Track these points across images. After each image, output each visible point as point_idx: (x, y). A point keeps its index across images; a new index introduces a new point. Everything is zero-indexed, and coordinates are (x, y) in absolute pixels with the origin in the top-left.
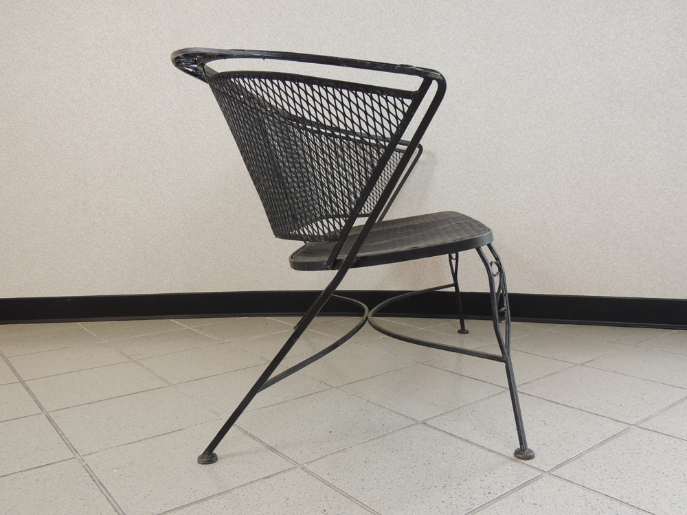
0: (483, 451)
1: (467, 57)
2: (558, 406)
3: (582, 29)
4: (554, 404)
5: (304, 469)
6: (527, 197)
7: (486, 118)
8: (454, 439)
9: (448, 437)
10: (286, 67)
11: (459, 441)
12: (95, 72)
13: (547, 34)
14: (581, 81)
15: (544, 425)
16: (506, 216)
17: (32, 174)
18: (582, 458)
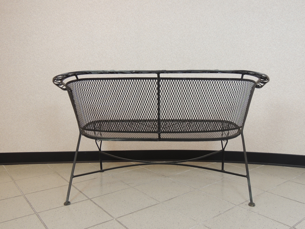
1: (271, 49)
6: (297, 112)
7: (279, 76)
10: (187, 50)
12: (101, 51)
16: (286, 120)
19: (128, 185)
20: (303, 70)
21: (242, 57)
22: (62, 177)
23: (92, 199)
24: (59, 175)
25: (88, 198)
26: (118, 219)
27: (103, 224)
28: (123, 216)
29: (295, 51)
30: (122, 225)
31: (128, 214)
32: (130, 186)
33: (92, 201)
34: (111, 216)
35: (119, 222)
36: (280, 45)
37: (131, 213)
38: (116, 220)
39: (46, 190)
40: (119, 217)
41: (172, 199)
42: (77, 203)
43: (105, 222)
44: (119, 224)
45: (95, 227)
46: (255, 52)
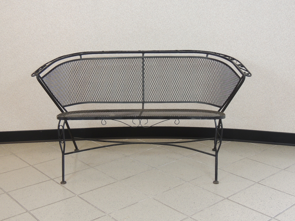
0: (251, 210)
1: (238, 20)
2: (276, 190)
3: (292, 12)
4: (274, 190)
5: (191, 218)
6: (263, 87)
7: (246, 49)
8: (240, 205)
9: (238, 204)
10: (149, 19)
11: (242, 206)
12: (54, 21)
13: (276, 13)
14: (290, 36)
15: (271, 199)
16: (253, 95)
17: (22, 71)
18: (284, 212)
19: (88, 165)
20: (270, 43)
21: (209, 27)
22: (20, 159)
23: (54, 179)
24: (17, 156)
25: (50, 178)
26: (80, 196)
27: (67, 199)
28: (84, 193)
29: (262, 23)
30: (83, 199)
31: (88, 191)
32: (90, 166)
33: (54, 181)
34: (74, 193)
35: (81, 198)
36: (247, 16)
37: (91, 191)
38: (78, 196)
39: (8, 172)
40: (80, 194)
41: (129, 177)
42: (41, 183)
43: (68, 198)
44: (81, 199)
45: (61, 202)
46: (221, 23)
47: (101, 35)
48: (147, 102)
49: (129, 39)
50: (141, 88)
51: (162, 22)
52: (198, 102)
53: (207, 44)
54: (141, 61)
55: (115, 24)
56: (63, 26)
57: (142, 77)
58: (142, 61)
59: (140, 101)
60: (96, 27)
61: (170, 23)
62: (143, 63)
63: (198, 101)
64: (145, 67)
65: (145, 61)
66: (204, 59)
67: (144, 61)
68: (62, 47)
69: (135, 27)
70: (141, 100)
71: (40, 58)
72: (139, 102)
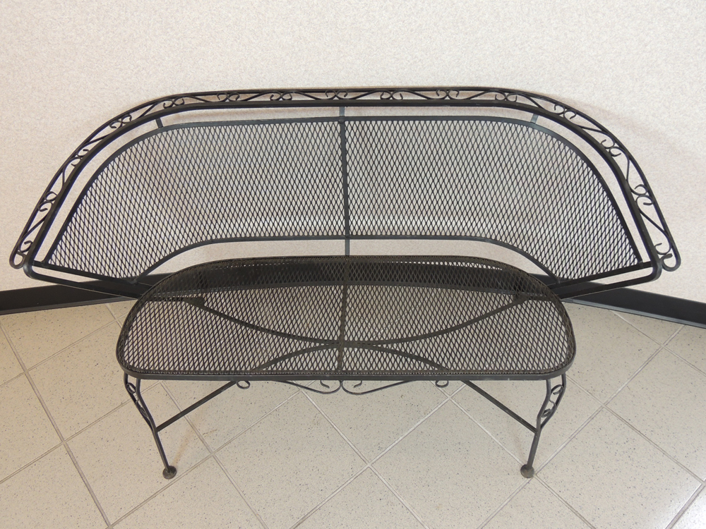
47: (191, 52)
48: (357, 237)
49: (284, 60)
50: (339, 202)
51: (393, 7)
52: (495, 242)
53: (542, 80)
54: (336, 129)
55: (230, 15)
56: (55, 32)
57: (340, 174)
58: (339, 127)
59: (340, 234)
60: (169, 30)
61: (422, 9)
62: (342, 134)
63: (493, 238)
64: (350, 146)
65: (349, 128)
66: (525, 128)
67: (343, 130)
68: (74, 95)
69: (301, 24)
70: (342, 231)
71: (18, 130)
72: (337, 237)
